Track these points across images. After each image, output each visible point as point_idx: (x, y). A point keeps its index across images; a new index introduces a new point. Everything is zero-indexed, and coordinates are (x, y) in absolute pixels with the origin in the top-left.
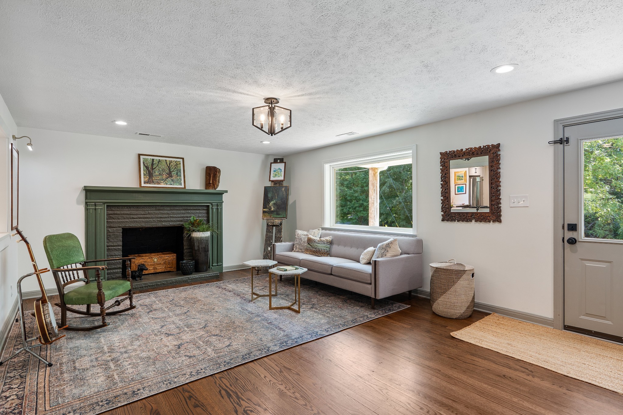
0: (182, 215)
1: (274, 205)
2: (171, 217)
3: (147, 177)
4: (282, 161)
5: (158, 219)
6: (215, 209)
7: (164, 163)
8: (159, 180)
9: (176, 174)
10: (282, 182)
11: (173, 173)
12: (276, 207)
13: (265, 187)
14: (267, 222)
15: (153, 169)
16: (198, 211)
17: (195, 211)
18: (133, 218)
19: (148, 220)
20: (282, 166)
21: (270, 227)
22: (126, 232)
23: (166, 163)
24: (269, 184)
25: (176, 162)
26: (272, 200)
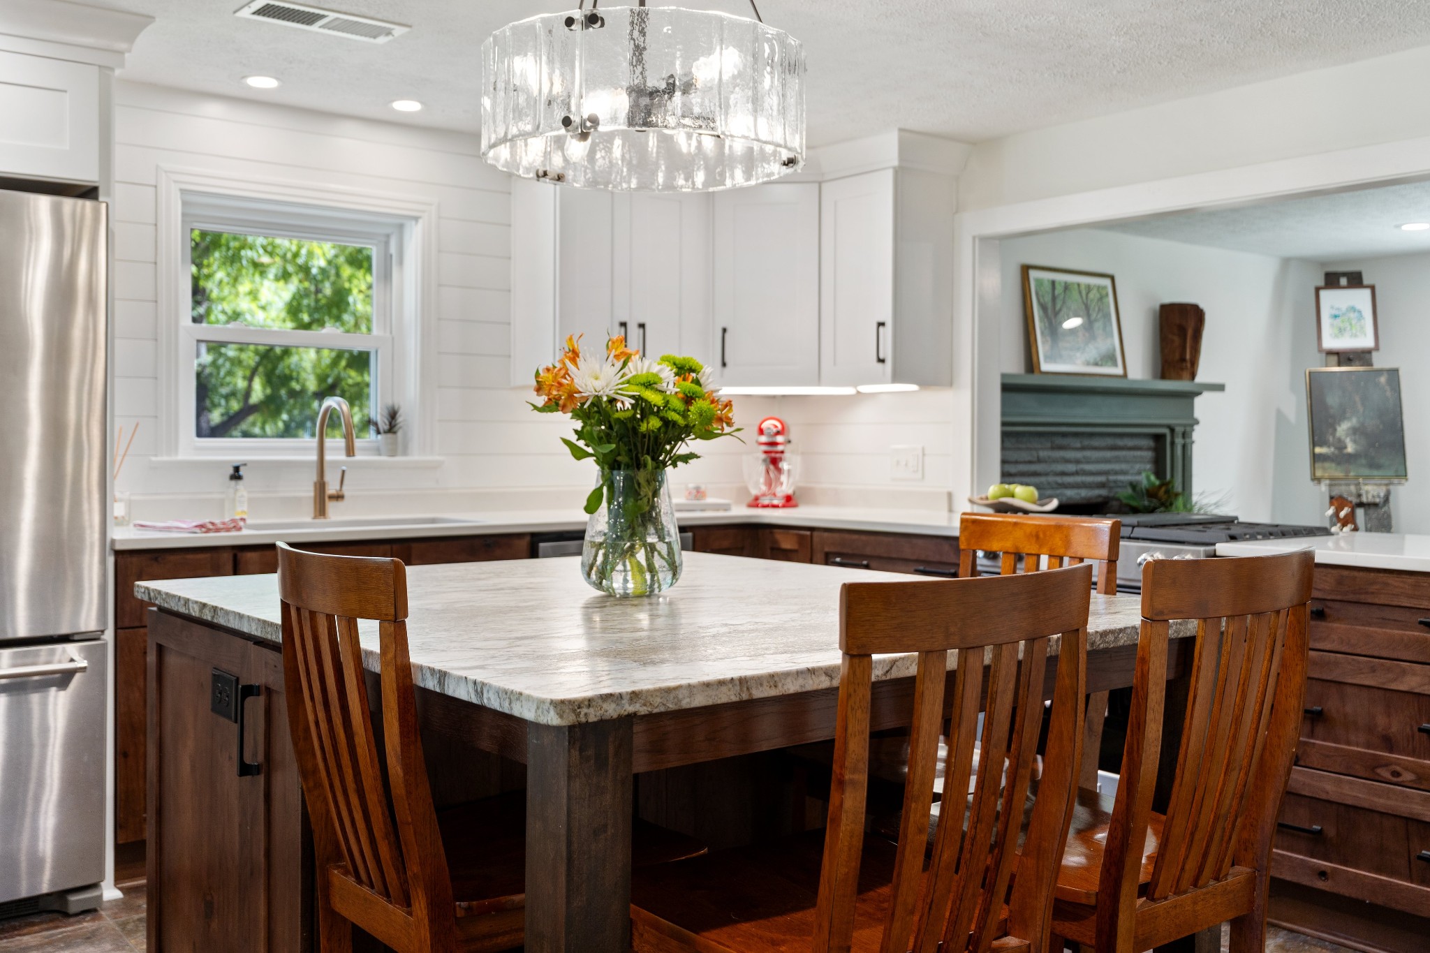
1: (1355, 435)
2: (1082, 473)
3: (1048, 341)
4: (1355, 280)
6: (1179, 447)
7: (1076, 294)
9: (1103, 330)
10: (1367, 356)
11: (1097, 325)
12: (1364, 442)
13: (1308, 374)
14: (1330, 490)
15: (1056, 314)
20: (1360, 298)
23: (1080, 293)
24: (1320, 364)
25: (1098, 289)
26: (1342, 417)
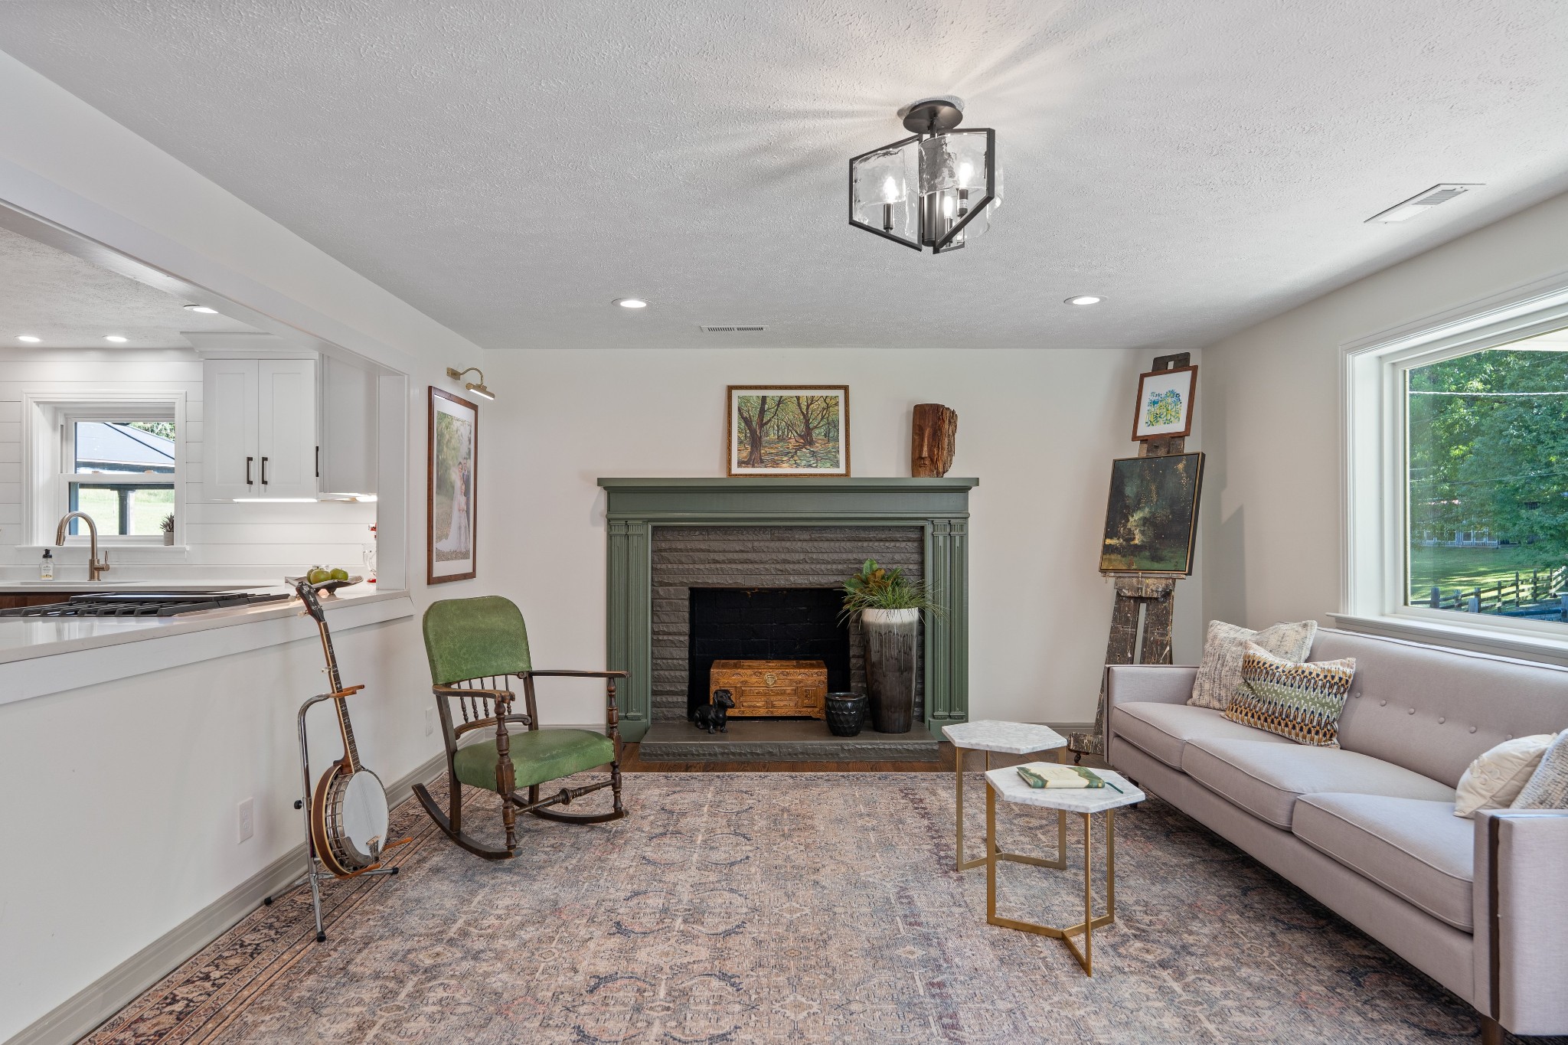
0: (844, 556)
1: (1144, 525)
2: (813, 561)
3: (746, 449)
4: (1182, 362)
5: (778, 566)
6: (941, 538)
7: (793, 407)
8: (777, 455)
9: (825, 435)
10: (1177, 441)
11: (817, 431)
12: (1150, 533)
13: (1115, 461)
14: (1116, 584)
15: (762, 425)
16: (893, 544)
17: (882, 544)
18: (716, 562)
19: (750, 566)
20: (1180, 382)
21: (1125, 605)
22: (702, 598)
23: (799, 405)
24: (1134, 451)
25: (825, 400)
26: (1137, 507)
